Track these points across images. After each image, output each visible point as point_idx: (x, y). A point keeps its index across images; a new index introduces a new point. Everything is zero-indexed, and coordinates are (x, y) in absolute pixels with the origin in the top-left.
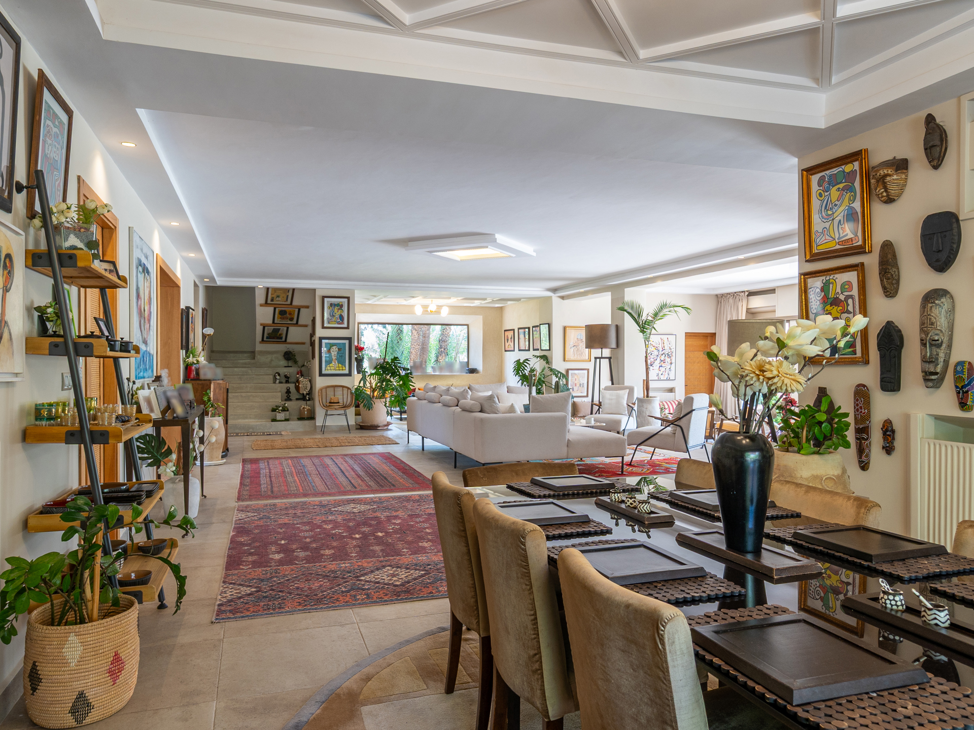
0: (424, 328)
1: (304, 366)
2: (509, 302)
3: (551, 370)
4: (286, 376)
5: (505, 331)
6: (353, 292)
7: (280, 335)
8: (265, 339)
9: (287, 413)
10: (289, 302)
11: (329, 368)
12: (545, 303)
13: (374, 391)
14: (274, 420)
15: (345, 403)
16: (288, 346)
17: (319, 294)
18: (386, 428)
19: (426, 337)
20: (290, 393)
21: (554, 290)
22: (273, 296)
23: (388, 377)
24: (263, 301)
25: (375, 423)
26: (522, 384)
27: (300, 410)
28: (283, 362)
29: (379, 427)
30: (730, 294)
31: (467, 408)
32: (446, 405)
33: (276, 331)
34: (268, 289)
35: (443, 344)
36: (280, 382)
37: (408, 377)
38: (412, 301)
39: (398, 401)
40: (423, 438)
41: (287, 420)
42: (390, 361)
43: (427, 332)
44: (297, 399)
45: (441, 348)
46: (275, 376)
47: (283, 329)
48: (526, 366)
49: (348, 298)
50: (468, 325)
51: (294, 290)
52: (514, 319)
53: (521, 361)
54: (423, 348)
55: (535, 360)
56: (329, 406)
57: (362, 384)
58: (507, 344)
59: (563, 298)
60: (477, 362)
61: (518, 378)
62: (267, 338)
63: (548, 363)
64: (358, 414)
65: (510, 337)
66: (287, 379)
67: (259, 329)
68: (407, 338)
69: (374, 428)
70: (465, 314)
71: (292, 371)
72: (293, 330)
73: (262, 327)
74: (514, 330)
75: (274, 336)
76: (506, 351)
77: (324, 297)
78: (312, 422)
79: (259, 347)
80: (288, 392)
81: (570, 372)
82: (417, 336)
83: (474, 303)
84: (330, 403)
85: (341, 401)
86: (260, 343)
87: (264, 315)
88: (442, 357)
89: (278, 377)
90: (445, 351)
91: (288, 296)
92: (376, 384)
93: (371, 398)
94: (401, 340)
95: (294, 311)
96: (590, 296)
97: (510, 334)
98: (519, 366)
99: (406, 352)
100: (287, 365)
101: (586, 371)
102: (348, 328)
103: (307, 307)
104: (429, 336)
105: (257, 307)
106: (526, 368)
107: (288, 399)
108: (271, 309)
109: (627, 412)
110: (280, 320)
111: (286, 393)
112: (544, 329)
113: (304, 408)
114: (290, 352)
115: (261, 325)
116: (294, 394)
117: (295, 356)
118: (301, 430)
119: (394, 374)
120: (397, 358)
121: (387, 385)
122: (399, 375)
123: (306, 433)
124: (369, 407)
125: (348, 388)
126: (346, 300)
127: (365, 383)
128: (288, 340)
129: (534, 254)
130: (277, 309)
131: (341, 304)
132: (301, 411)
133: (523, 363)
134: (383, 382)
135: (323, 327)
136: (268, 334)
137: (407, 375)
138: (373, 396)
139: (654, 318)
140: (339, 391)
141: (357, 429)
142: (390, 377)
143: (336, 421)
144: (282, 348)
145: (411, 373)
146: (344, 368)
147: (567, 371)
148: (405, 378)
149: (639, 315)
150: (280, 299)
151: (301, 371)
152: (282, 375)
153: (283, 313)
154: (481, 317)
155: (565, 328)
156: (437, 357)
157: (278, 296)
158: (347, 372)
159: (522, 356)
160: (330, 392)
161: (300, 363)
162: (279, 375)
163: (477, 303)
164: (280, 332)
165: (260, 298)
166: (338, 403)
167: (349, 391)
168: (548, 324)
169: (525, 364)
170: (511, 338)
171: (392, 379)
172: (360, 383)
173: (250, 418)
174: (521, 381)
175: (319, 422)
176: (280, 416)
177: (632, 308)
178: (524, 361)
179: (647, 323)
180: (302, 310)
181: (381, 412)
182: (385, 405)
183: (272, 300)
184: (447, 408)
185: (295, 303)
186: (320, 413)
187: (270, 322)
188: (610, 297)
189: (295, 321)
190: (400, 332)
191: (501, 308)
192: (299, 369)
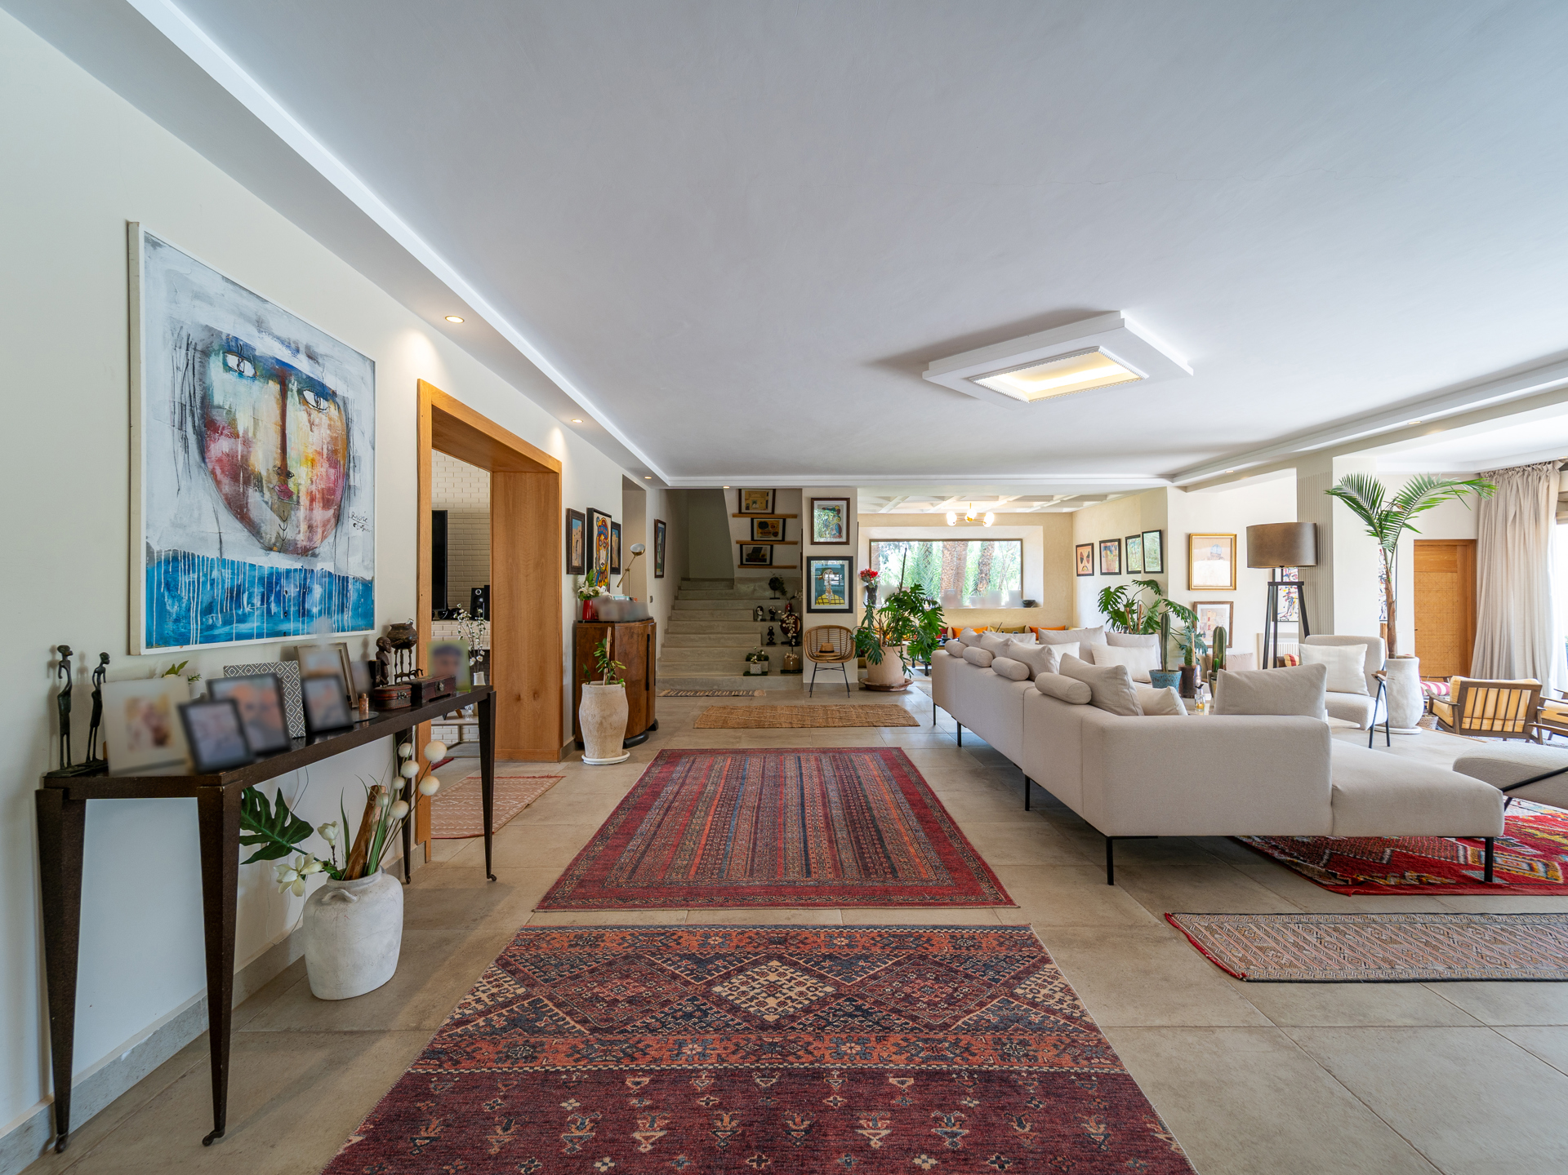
0: (959, 546)
1: (794, 597)
2: (1087, 504)
3: (1169, 604)
4: (771, 612)
5: (1077, 546)
6: (854, 489)
7: (763, 556)
8: (744, 562)
9: (766, 663)
10: (770, 510)
11: (820, 601)
12: (1155, 497)
13: (885, 633)
14: (747, 674)
15: (843, 652)
16: (774, 571)
17: (806, 494)
18: (903, 689)
19: (961, 559)
20: (773, 634)
21: (1172, 476)
22: (748, 502)
23: (906, 614)
24: (736, 510)
25: (887, 682)
26: (1113, 625)
27: (785, 660)
28: (769, 593)
29: (893, 687)
30: (1513, 469)
31: (1059, 692)
32: (1002, 675)
33: (757, 551)
34: (740, 490)
35: (985, 569)
36: (762, 620)
37: (936, 614)
38: (942, 507)
39: (921, 649)
40: (959, 725)
41: (764, 674)
42: (909, 591)
43: (964, 553)
44: (783, 643)
45: (981, 573)
46: (757, 611)
47: (766, 550)
48: (1120, 598)
49: (848, 500)
50: (1021, 540)
51: (774, 490)
52: (1093, 527)
53: (1112, 590)
54: (958, 573)
55: (1136, 588)
56: (820, 656)
57: (866, 624)
58: (1080, 566)
59: (1185, 488)
60: (1035, 591)
61: (1106, 616)
62: (747, 560)
63: (1158, 591)
64: (861, 666)
65: (1085, 555)
66: (773, 616)
67: (735, 548)
68: (937, 561)
69: (885, 689)
70: (1017, 524)
71: (780, 604)
72: (778, 548)
73: (738, 546)
74: (1092, 545)
75: (755, 557)
76: (1078, 575)
77: (813, 500)
78: (798, 677)
79: (739, 573)
80: (771, 633)
81: (1199, 607)
82: (949, 558)
83: (1032, 507)
84: (821, 652)
85: (837, 649)
86: (739, 567)
87: (739, 529)
88: (983, 585)
89: (760, 613)
90: (987, 578)
91: (767, 501)
92: (889, 625)
93: (878, 645)
94: (929, 563)
95: (778, 522)
96: (1246, 480)
97: (1086, 551)
98: (1108, 599)
99: (936, 579)
100: (773, 596)
101: (1228, 606)
102: (847, 543)
103: (795, 516)
104: (965, 559)
105: (729, 518)
106: (1119, 600)
107: (771, 643)
108: (747, 520)
109: (1366, 689)
110: (760, 535)
111: (768, 634)
112: (1152, 540)
113: (789, 657)
114: (776, 579)
115: (737, 542)
116: (779, 637)
117: (783, 584)
118: (783, 689)
119: (914, 610)
120: (920, 585)
121: (904, 626)
122: (923, 611)
123: (788, 695)
124: (877, 659)
125: (848, 630)
126: (844, 503)
127: (871, 623)
128: (774, 564)
129: (1190, 371)
130: (755, 520)
131: (837, 508)
132: (785, 662)
133: (1115, 593)
134: (898, 620)
135: (813, 543)
136: (748, 555)
137: (934, 610)
138: (884, 643)
139: (1404, 508)
140: (835, 634)
141: (861, 689)
142: (910, 613)
143: (829, 677)
144: (767, 573)
145: (939, 609)
146: (842, 601)
147: (1194, 605)
148: (932, 616)
149: (1374, 503)
150: (757, 506)
151: (791, 605)
152: (766, 611)
153: (763, 525)
154: (1040, 529)
155: (1189, 538)
156: (976, 585)
157: (755, 502)
158: (846, 606)
159: (1113, 582)
160: (823, 634)
161: (789, 595)
162: (762, 609)
163: (1036, 506)
164: (762, 552)
165: (731, 506)
166: (833, 652)
167: (849, 633)
168: (1160, 531)
169: (1118, 594)
170: (1088, 556)
171: (912, 618)
172: (863, 623)
173: (717, 669)
174: (1112, 620)
175: (807, 678)
176: (755, 668)
177: (1360, 489)
178: (1117, 590)
179: (1387, 516)
180: (789, 521)
181: (896, 665)
182: (901, 657)
183: (747, 508)
184: (1007, 683)
185: (778, 511)
186: (808, 665)
187: (749, 539)
188: (1295, 477)
189: (780, 537)
190: (928, 552)
191: (1071, 514)
192: (788, 602)
